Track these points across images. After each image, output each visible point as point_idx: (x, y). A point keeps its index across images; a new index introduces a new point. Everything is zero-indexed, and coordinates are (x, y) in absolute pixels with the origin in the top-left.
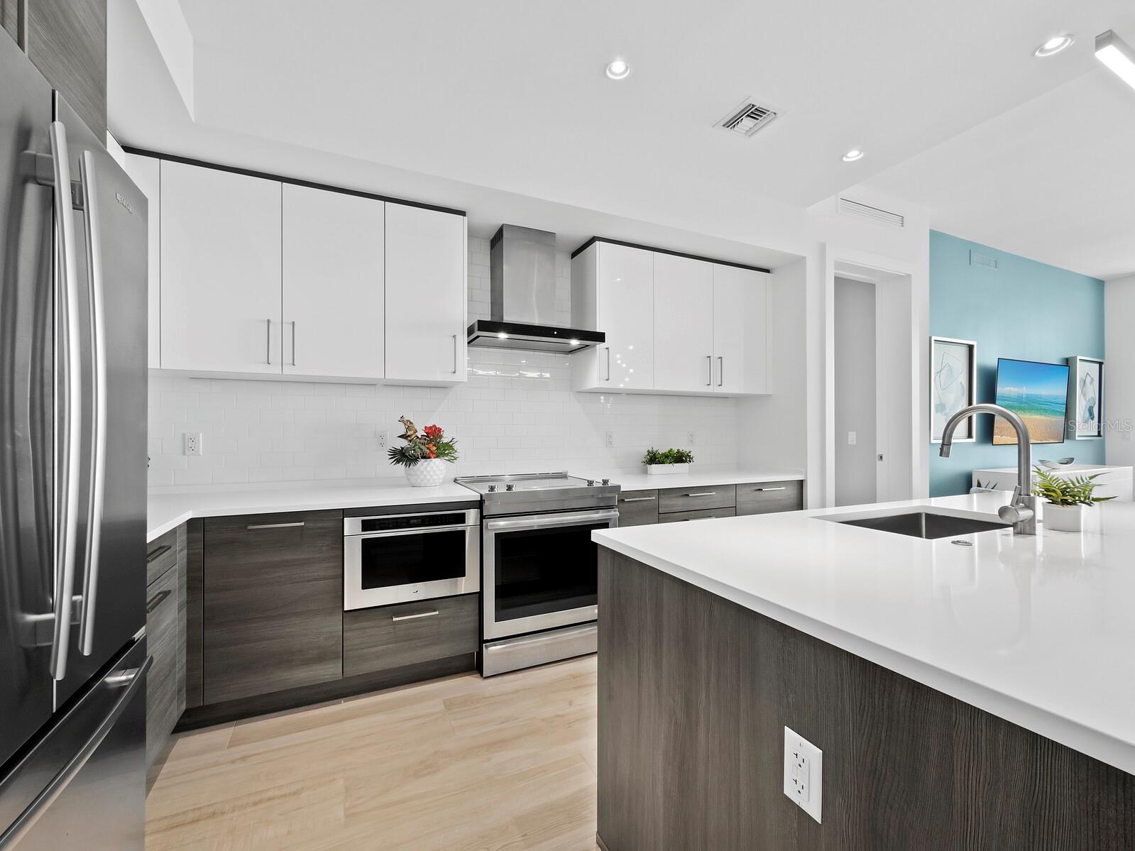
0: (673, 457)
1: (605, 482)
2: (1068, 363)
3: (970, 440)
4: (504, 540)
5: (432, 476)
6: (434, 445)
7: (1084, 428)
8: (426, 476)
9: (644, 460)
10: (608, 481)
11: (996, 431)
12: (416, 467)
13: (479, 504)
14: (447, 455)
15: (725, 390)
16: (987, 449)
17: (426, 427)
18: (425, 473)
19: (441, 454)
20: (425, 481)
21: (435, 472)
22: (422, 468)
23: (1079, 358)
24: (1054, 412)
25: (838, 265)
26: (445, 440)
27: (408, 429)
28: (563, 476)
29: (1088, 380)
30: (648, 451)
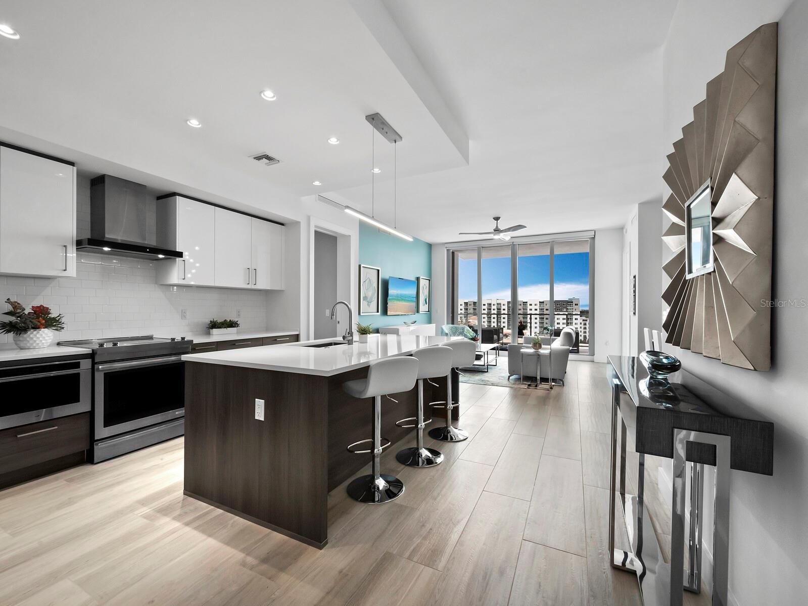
0: (227, 324)
1: (183, 339)
2: (418, 279)
3: (378, 313)
4: (110, 377)
5: (41, 341)
6: (44, 319)
7: (423, 308)
8: (35, 341)
9: (208, 326)
10: (185, 338)
11: (388, 310)
12: (25, 336)
13: (92, 356)
14: (55, 326)
15: (259, 287)
16: (385, 318)
17: (33, 307)
18: (35, 339)
19: (50, 325)
20: (34, 345)
21: (44, 338)
22: (31, 336)
23: (421, 277)
24: (412, 301)
25: (316, 226)
26: (52, 316)
27: (15, 307)
28: (151, 338)
29: (425, 287)
30: (211, 321)
